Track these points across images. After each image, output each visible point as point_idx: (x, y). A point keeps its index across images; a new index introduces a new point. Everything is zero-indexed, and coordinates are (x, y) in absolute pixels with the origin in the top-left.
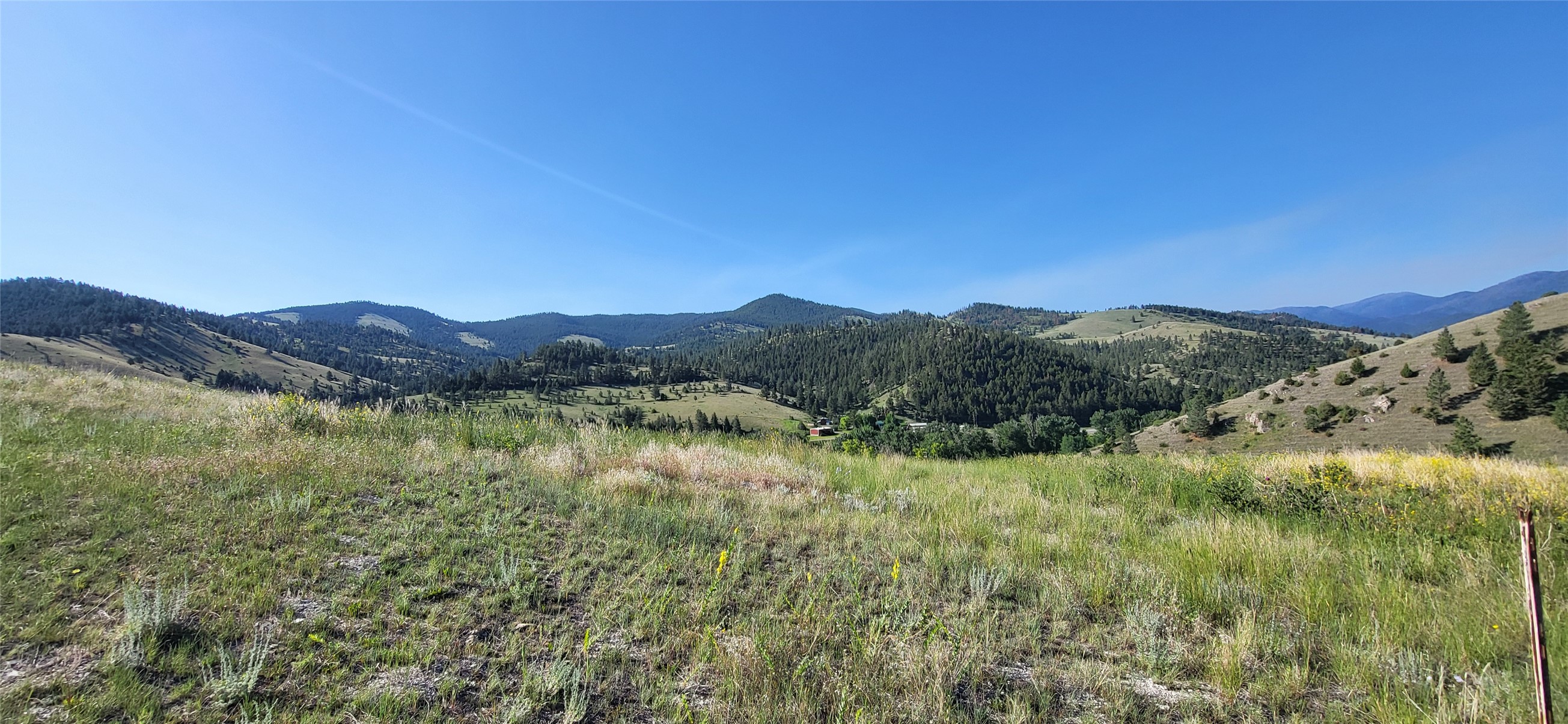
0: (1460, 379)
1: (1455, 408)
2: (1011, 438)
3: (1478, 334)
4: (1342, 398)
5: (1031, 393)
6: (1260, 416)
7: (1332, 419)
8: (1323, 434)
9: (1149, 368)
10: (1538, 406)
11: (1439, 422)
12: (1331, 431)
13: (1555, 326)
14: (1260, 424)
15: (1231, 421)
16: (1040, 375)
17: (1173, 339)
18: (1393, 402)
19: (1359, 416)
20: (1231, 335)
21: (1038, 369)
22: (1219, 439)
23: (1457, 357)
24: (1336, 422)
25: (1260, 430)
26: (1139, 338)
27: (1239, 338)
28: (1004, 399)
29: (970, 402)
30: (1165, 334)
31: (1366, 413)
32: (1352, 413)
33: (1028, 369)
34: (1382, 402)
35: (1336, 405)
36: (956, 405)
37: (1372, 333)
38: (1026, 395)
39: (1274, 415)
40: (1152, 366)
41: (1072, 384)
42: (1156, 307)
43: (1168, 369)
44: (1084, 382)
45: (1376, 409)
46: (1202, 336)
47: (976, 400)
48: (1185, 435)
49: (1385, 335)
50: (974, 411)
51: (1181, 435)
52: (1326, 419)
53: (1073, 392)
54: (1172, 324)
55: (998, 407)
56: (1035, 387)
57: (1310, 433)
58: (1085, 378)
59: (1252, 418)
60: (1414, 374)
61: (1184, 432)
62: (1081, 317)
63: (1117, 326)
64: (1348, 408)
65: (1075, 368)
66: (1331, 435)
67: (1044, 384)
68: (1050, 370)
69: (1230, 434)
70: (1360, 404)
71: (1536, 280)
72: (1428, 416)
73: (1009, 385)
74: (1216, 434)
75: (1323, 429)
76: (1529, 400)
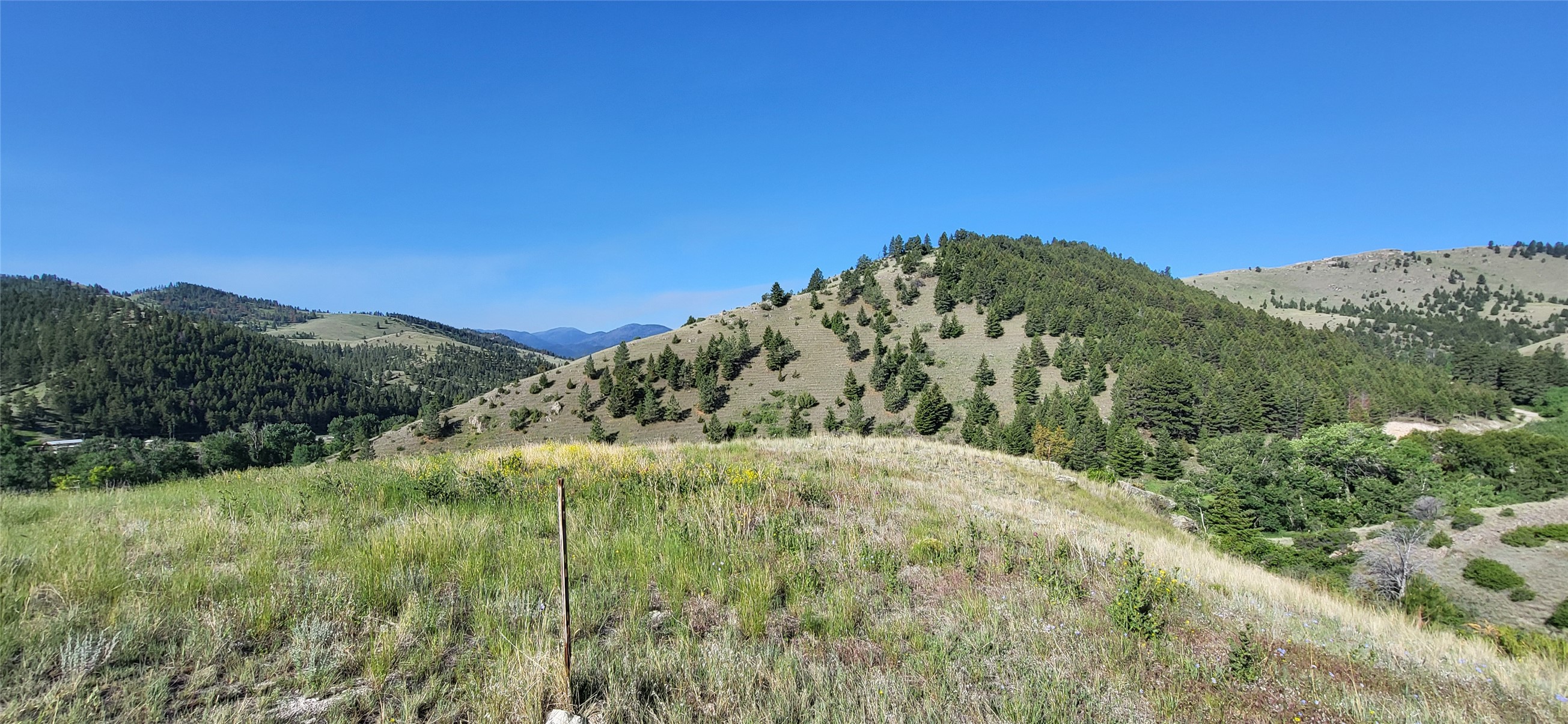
0: (596, 389)
1: (593, 410)
2: (226, 452)
3: (605, 361)
4: (534, 403)
5: (256, 398)
6: (479, 418)
7: (527, 420)
8: (521, 431)
9: (390, 375)
10: (630, 408)
11: (585, 420)
12: (526, 429)
13: (638, 358)
14: (479, 426)
15: (458, 424)
16: (270, 377)
17: (414, 348)
18: (562, 406)
19: (543, 417)
20: (461, 348)
21: (267, 370)
22: (448, 440)
23: (595, 375)
24: (529, 422)
25: (479, 430)
26: (382, 344)
27: (468, 352)
28: (219, 405)
29: (164, 409)
30: (407, 343)
31: (547, 415)
32: (539, 415)
33: (254, 370)
34: (556, 407)
35: (530, 409)
36: (139, 413)
37: (553, 355)
38: (251, 401)
39: (489, 418)
40: (393, 372)
41: (309, 389)
42: (400, 316)
43: (408, 376)
44: (323, 386)
45: (553, 412)
46: (438, 348)
47: (175, 407)
48: (420, 438)
49: (561, 357)
50: (171, 420)
51: (417, 438)
52: (523, 420)
53: (310, 397)
54: (414, 334)
55: (209, 415)
56: (262, 391)
57: (513, 432)
58: (324, 382)
59: (474, 421)
60: (573, 387)
61: (420, 435)
62: (322, 317)
63: (361, 330)
64: (537, 411)
65: (313, 371)
66: (526, 432)
67: (274, 388)
68: (282, 371)
69: (457, 435)
70: (543, 408)
71: (633, 328)
72: (580, 416)
73: (226, 388)
74: (446, 436)
75: (521, 428)
76: (626, 405)
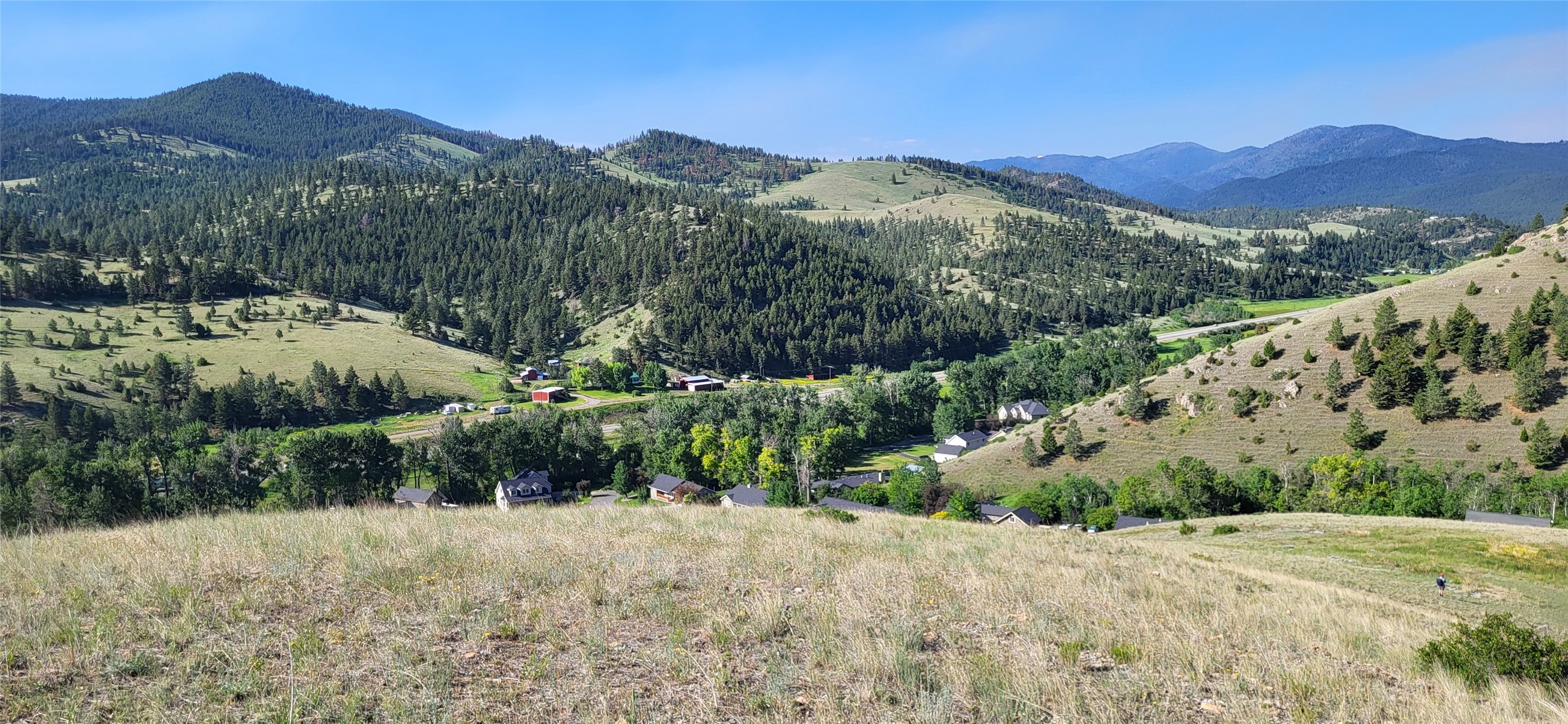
0: (1349, 365)
1: (1346, 396)
3: (1357, 321)
4: (1260, 381)
6: (1191, 398)
7: (1254, 404)
8: (1247, 419)
10: (1403, 397)
11: (1335, 409)
12: (1253, 416)
13: (1411, 319)
14: (1191, 407)
15: (1164, 403)
18: (1300, 387)
19: (1274, 401)
22: (1155, 423)
23: (1346, 344)
24: (1256, 407)
25: (1191, 413)
31: (1279, 398)
32: (1269, 397)
34: (1291, 388)
35: (1254, 388)
39: (1201, 398)
45: (1287, 394)
48: (1121, 418)
51: (1117, 418)
52: (1248, 404)
57: (1236, 419)
59: (1184, 401)
60: (1313, 360)
61: (1121, 414)
64: (1266, 393)
66: (1254, 420)
69: (1164, 418)
70: (1272, 388)
72: (1328, 404)
74: (1151, 418)
75: (1248, 413)
76: (1397, 392)
